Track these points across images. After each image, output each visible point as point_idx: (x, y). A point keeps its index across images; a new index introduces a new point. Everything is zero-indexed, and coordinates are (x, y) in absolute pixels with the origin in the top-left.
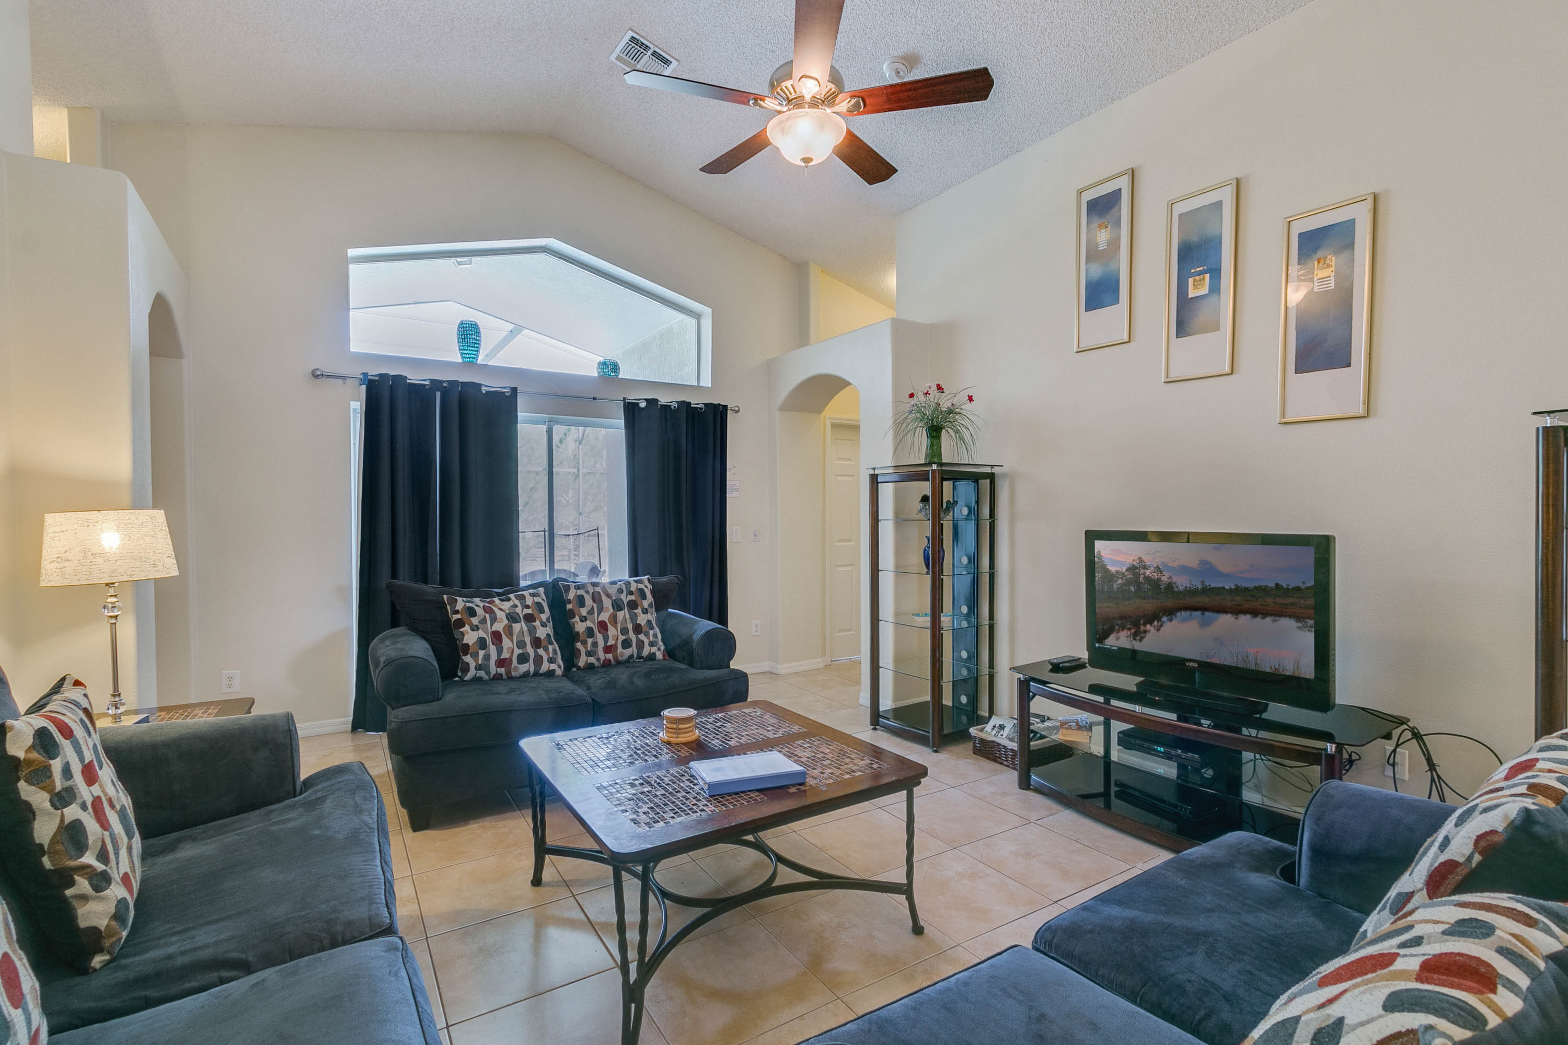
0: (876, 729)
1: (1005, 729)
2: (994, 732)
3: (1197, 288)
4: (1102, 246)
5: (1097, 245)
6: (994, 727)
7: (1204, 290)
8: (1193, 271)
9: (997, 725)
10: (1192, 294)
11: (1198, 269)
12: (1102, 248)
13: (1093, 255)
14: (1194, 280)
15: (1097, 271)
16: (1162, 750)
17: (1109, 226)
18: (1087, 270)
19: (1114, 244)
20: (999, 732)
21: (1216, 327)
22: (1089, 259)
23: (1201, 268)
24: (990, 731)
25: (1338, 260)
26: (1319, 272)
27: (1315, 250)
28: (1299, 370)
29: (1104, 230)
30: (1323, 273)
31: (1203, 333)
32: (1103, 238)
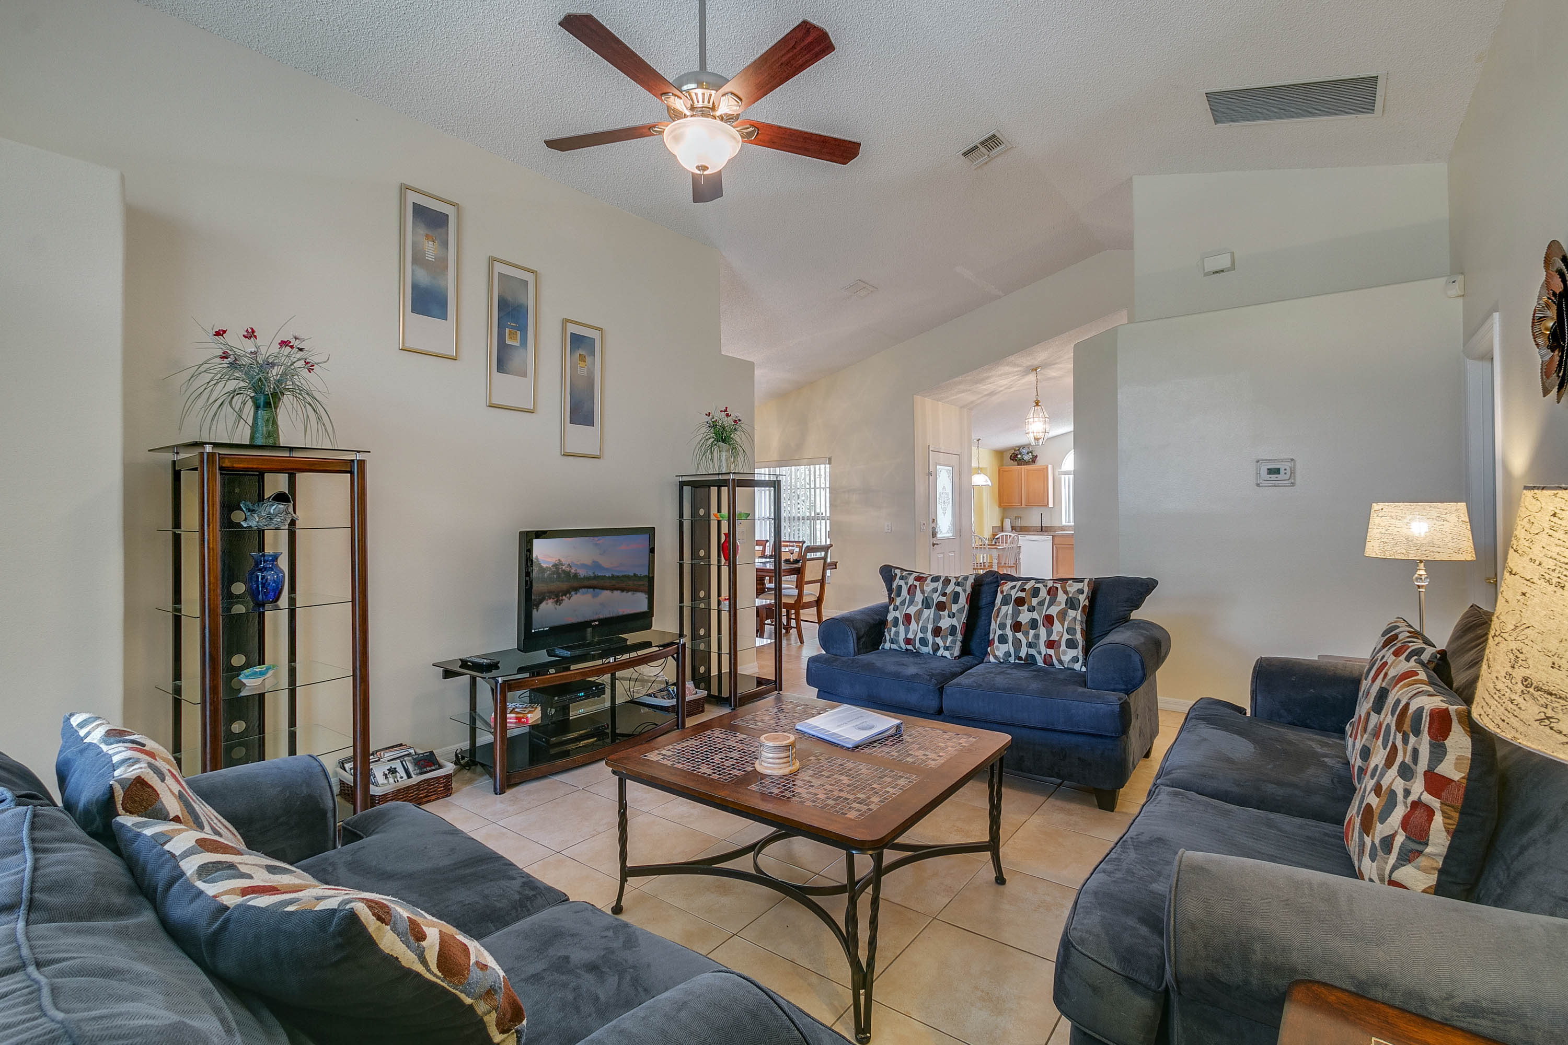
1: (398, 770)
3: (512, 340)
4: (430, 257)
5: (424, 253)
6: (386, 775)
7: (517, 344)
8: (509, 324)
10: (508, 342)
11: (511, 324)
12: (429, 259)
14: (510, 332)
15: (424, 278)
16: (583, 694)
17: (436, 241)
19: (441, 262)
21: (524, 374)
22: (414, 262)
23: (514, 325)
25: (588, 359)
26: (580, 362)
27: (578, 348)
28: (572, 422)
29: (432, 243)
30: (582, 364)
31: (516, 375)
32: (431, 250)
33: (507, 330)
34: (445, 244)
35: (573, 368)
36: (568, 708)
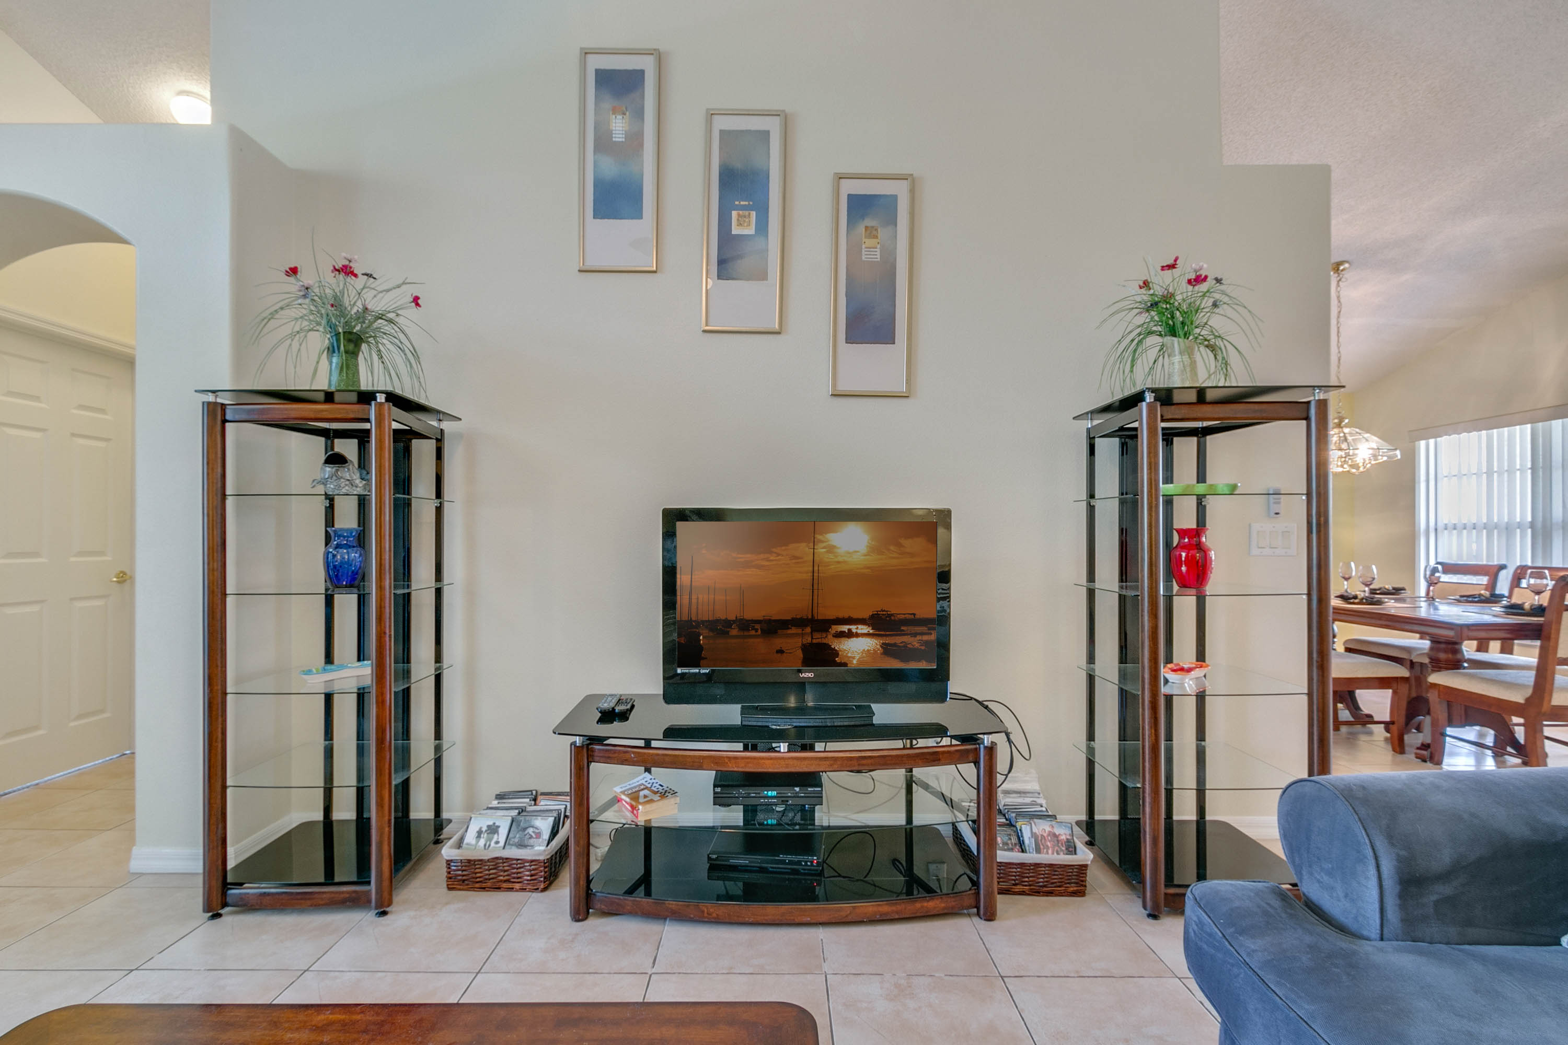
0: (220, 915)
1: (500, 830)
2: (482, 842)
3: (743, 227)
4: (619, 137)
5: (610, 133)
6: (480, 833)
7: (750, 231)
8: (737, 203)
9: (484, 829)
10: (735, 230)
11: (742, 203)
12: (617, 140)
13: (603, 143)
14: (739, 215)
15: (610, 167)
16: (774, 793)
17: (627, 113)
18: (595, 162)
19: (635, 140)
20: (490, 840)
21: (763, 276)
22: (597, 149)
23: (747, 203)
24: (474, 842)
25: (883, 233)
26: (866, 240)
27: (863, 217)
28: (849, 340)
29: (621, 117)
30: (870, 242)
31: (748, 279)
32: (619, 126)
33: (734, 213)
34: (639, 114)
35: (854, 251)
36: (814, 811)
